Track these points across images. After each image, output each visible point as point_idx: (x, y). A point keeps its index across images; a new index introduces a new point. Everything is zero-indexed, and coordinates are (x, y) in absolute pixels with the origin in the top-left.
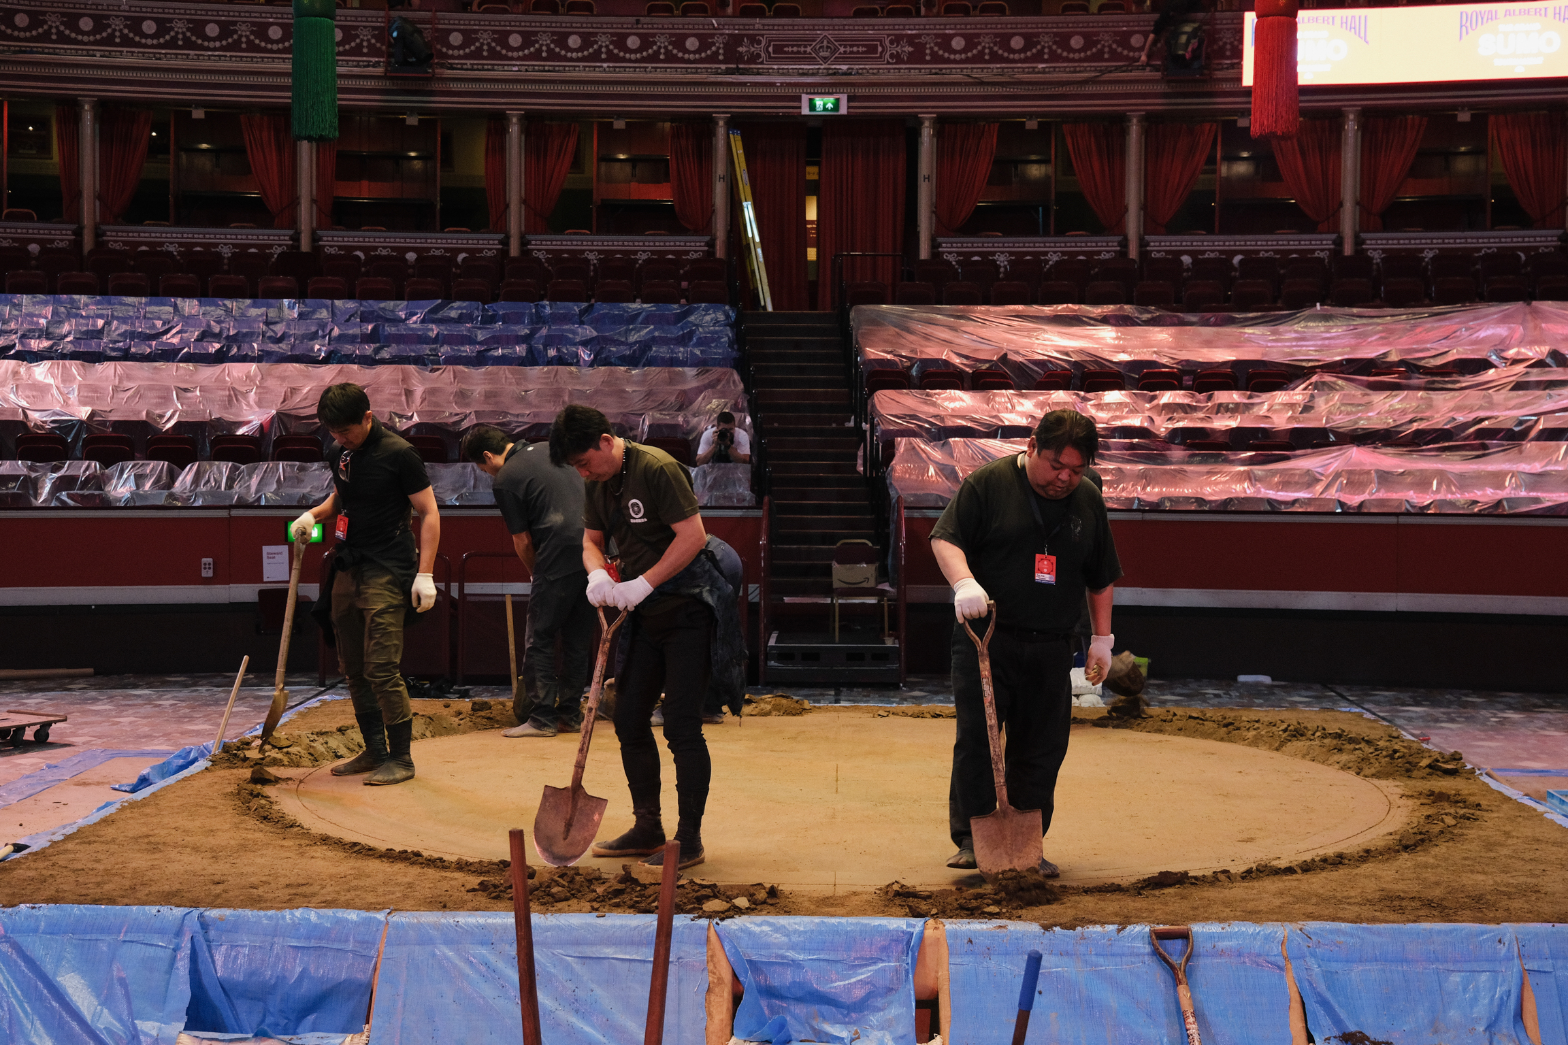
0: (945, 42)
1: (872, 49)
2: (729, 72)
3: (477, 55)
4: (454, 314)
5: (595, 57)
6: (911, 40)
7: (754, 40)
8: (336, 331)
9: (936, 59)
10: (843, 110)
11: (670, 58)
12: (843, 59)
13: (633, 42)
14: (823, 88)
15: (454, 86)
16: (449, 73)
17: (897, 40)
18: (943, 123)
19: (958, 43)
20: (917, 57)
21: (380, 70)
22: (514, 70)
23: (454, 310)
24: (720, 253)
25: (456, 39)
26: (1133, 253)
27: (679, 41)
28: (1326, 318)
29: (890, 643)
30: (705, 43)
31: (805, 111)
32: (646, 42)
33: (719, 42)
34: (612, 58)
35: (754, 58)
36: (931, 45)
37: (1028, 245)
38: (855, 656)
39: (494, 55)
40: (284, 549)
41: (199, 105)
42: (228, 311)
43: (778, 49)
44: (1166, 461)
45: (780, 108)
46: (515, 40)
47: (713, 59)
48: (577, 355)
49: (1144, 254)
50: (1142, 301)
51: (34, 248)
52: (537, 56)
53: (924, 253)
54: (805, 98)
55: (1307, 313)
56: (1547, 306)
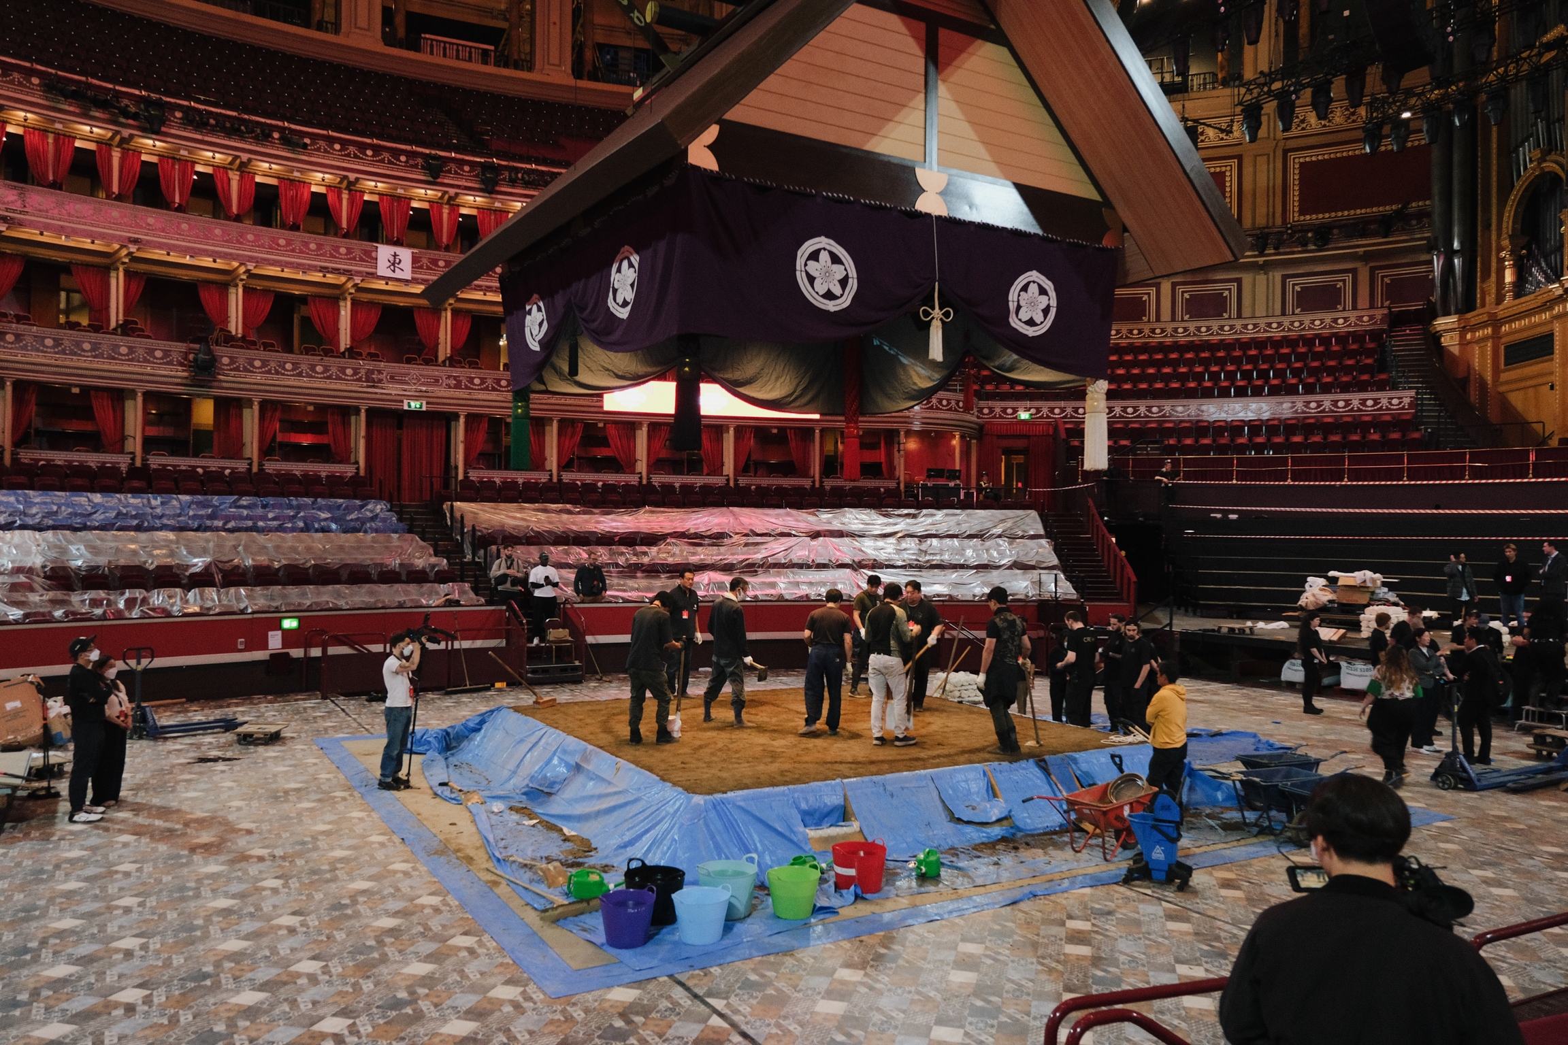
0: (471, 380)
1: (437, 381)
2: (368, 387)
3: (237, 369)
4: (245, 503)
5: (300, 374)
6: (455, 378)
7: (380, 372)
8: (191, 513)
9: (467, 388)
10: (424, 409)
11: (339, 378)
12: (423, 384)
13: (319, 369)
14: (416, 398)
15: (225, 385)
16: (221, 377)
17: (449, 377)
18: (469, 417)
19: (477, 381)
20: (458, 386)
21: (185, 374)
22: (258, 378)
23: (245, 501)
24: (362, 473)
25: (225, 360)
26: (555, 480)
27: (343, 370)
28: (653, 512)
29: (577, 663)
30: (356, 372)
31: (406, 408)
32: (326, 369)
33: (363, 372)
34: (309, 376)
35: (380, 381)
36: (464, 381)
37: (510, 475)
38: (564, 670)
39: (246, 370)
40: (279, 633)
41: (76, 386)
42: (120, 500)
43: (392, 378)
44: (635, 577)
45: (393, 406)
46: (257, 363)
47: (359, 380)
48: (329, 527)
49: (560, 480)
50: (574, 502)
52: (269, 372)
53: (461, 477)
54: (406, 402)
55: (643, 511)
56: (736, 509)
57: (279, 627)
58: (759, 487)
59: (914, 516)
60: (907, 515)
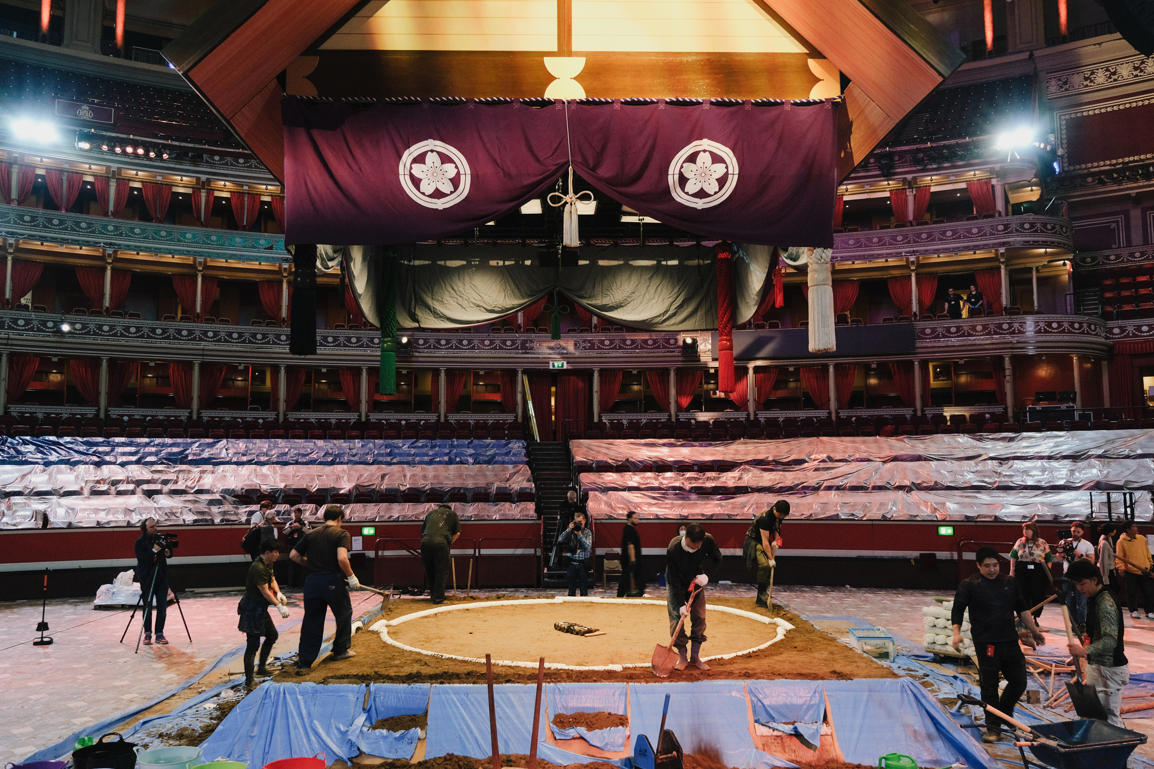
0: (601, 342)
2: (522, 353)
3: (429, 347)
4: (420, 445)
5: (473, 348)
6: (589, 341)
7: (531, 341)
8: (376, 452)
9: (599, 348)
10: (565, 367)
11: (501, 348)
12: (565, 348)
13: (487, 343)
14: (558, 359)
15: (420, 359)
16: (417, 354)
17: (584, 341)
18: (602, 371)
19: (607, 342)
20: (592, 347)
22: (443, 353)
23: (421, 443)
24: (520, 420)
25: (421, 342)
26: (673, 419)
27: (504, 342)
28: (745, 443)
30: (514, 343)
31: (551, 367)
32: (492, 342)
33: (519, 342)
34: (479, 348)
35: (532, 348)
36: (597, 343)
37: (634, 416)
39: (435, 347)
40: (360, 538)
41: (324, 367)
42: (335, 445)
43: (541, 345)
44: (690, 499)
45: (542, 366)
46: (443, 342)
47: (517, 348)
48: (467, 460)
49: (677, 420)
50: (677, 437)
51: (261, 421)
52: (451, 348)
53: (596, 420)
54: (551, 363)
55: (738, 441)
56: (825, 439)
57: (360, 533)
58: (859, 418)
59: (1011, 440)
60: (1003, 439)
